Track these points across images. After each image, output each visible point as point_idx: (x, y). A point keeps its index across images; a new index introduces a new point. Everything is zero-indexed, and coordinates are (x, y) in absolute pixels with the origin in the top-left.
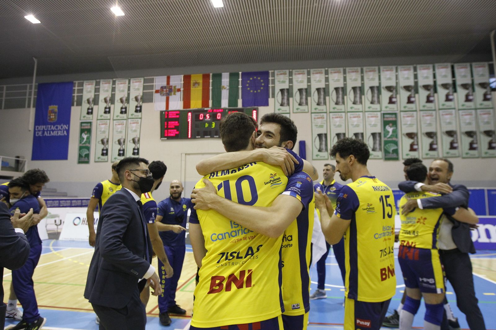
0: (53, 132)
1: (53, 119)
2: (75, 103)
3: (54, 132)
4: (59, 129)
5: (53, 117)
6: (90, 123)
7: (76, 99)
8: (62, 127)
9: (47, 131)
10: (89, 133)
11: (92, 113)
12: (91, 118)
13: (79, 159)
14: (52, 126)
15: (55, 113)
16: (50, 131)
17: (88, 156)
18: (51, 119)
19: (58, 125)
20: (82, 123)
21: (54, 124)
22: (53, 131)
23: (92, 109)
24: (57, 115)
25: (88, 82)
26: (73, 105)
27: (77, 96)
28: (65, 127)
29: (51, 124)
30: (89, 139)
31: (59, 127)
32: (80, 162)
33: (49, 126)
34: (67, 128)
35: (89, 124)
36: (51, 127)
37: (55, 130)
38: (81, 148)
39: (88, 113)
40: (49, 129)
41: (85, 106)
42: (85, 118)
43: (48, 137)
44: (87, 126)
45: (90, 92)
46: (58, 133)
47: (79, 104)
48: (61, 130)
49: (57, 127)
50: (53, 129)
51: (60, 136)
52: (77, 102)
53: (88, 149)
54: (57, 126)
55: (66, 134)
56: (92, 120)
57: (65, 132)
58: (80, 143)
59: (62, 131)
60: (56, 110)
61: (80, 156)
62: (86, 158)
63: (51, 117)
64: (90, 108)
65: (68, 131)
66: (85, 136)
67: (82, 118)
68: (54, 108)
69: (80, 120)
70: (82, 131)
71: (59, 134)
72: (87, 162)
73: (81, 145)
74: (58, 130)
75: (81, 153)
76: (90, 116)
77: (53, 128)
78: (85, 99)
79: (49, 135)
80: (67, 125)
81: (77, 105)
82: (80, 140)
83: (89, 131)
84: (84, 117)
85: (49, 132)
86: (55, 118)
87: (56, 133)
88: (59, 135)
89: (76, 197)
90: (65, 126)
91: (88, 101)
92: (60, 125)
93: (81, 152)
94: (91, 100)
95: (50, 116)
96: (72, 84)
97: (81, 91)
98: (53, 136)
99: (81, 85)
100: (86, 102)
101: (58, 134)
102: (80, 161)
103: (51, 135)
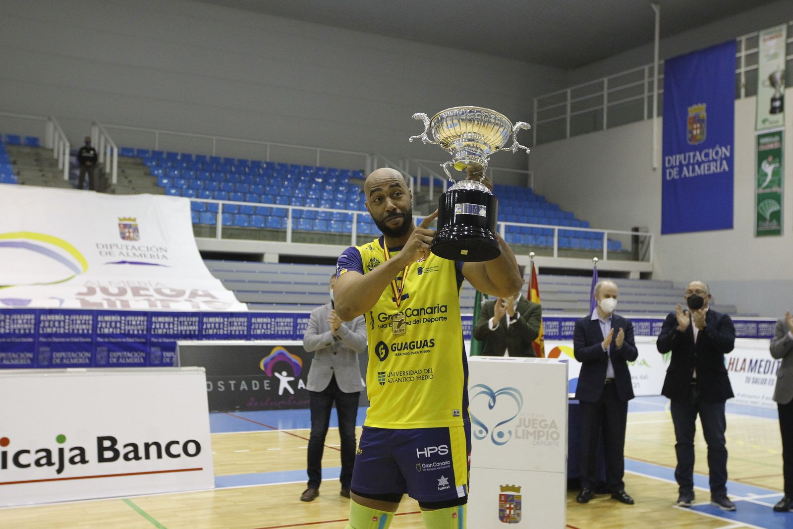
0: (699, 167)
1: (698, 137)
2: (743, 91)
3: (702, 167)
4: (711, 158)
5: (699, 131)
6: (780, 134)
7: (743, 80)
8: (717, 153)
9: (687, 166)
10: (777, 160)
11: (781, 109)
12: (781, 123)
13: (758, 226)
14: (698, 153)
15: (701, 121)
16: (693, 165)
17: (777, 216)
18: (693, 138)
19: (708, 149)
20: (760, 137)
21: (700, 148)
22: (699, 164)
23: (782, 99)
24: (705, 125)
25: (769, 33)
26: (738, 96)
27: (747, 72)
28: (724, 151)
29: (694, 149)
30: (777, 173)
31: (712, 153)
32: (760, 233)
33: (692, 154)
34: (728, 154)
35: (777, 138)
36: (694, 156)
37: (703, 162)
38: (761, 199)
39: (773, 111)
40: (692, 161)
41: (766, 93)
42: (767, 124)
43: (690, 178)
44: (770, 144)
45: (775, 56)
46: (709, 167)
47: (752, 91)
48: (714, 160)
49: (707, 155)
50: (700, 160)
51: (715, 175)
52: (746, 87)
53: (778, 198)
54: (706, 151)
55: (727, 169)
56: (784, 125)
57: (724, 162)
58: (759, 185)
59: (719, 163)
60: (703, 114)
61: (760, 218)
62: (774, 222)
63: (695, 132)
64: (778, 96)
65: (730, 160)
66: (768, 169)
67: (760, 125)
68: (698, 110)
69: (756, 129)
70: (762, 156)
71: (713, 168)
72: (777, 232)
73: (761, 191)
74: (709, 161)
75: (761, 212)
76: (778, 117)
77: (699, 157)
78: (763, 76)
79: (691, 175)
80: (729, 147)
81: (748, 95)
82: (759, 180)
83: (777, 155)
84: (764, 121)
85: (691, 168)
86: (702, 133)
87: (706, 168)
88: (711, 171)
89: (757, 316)
90: (724, 149)
91: (773, 82)
92: (713, 147)
93: (761, 208)
94: (778, 76)
95: (691, 132)
96: (733, 45)
97: (753, 58)
98: (699, 176)
99: (754, 43)
100: (768, 83)
101: (709, 169)
102: (761, 229)
103: (696, 174)
